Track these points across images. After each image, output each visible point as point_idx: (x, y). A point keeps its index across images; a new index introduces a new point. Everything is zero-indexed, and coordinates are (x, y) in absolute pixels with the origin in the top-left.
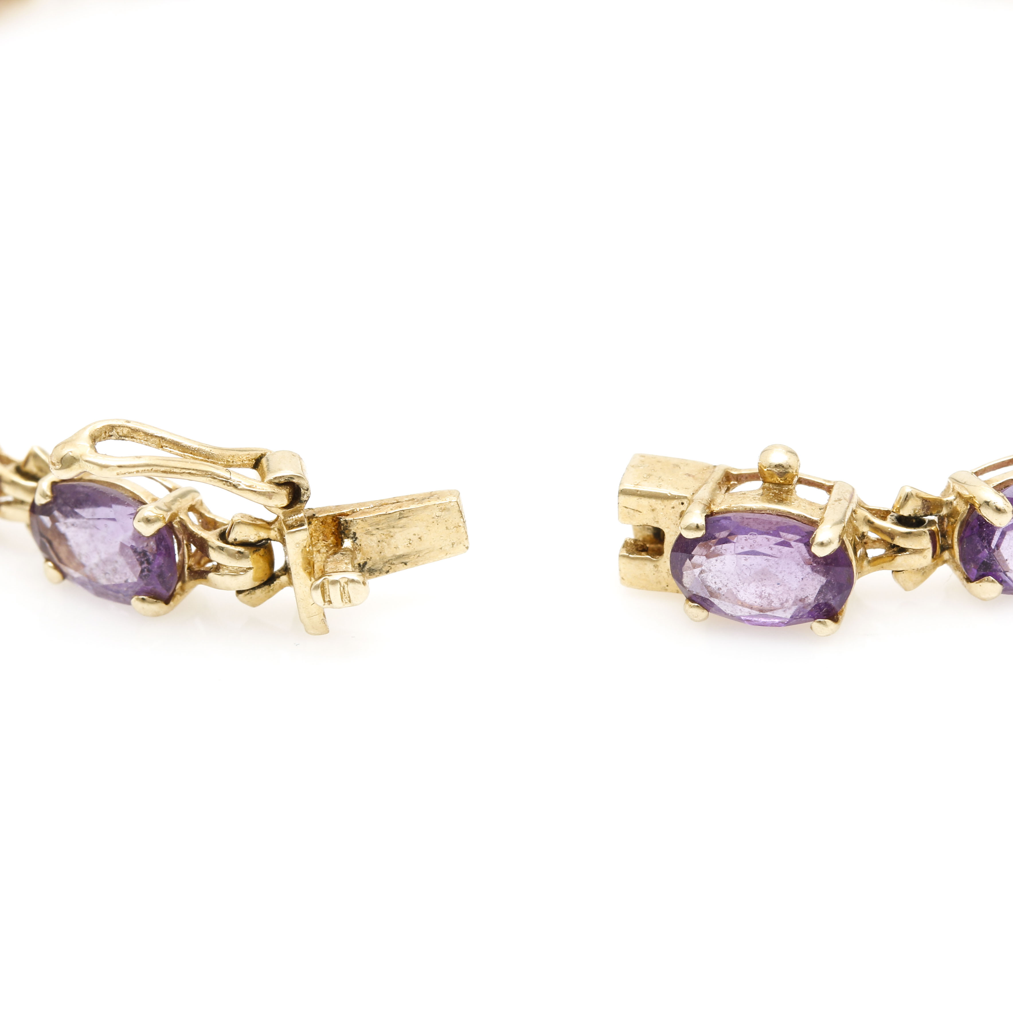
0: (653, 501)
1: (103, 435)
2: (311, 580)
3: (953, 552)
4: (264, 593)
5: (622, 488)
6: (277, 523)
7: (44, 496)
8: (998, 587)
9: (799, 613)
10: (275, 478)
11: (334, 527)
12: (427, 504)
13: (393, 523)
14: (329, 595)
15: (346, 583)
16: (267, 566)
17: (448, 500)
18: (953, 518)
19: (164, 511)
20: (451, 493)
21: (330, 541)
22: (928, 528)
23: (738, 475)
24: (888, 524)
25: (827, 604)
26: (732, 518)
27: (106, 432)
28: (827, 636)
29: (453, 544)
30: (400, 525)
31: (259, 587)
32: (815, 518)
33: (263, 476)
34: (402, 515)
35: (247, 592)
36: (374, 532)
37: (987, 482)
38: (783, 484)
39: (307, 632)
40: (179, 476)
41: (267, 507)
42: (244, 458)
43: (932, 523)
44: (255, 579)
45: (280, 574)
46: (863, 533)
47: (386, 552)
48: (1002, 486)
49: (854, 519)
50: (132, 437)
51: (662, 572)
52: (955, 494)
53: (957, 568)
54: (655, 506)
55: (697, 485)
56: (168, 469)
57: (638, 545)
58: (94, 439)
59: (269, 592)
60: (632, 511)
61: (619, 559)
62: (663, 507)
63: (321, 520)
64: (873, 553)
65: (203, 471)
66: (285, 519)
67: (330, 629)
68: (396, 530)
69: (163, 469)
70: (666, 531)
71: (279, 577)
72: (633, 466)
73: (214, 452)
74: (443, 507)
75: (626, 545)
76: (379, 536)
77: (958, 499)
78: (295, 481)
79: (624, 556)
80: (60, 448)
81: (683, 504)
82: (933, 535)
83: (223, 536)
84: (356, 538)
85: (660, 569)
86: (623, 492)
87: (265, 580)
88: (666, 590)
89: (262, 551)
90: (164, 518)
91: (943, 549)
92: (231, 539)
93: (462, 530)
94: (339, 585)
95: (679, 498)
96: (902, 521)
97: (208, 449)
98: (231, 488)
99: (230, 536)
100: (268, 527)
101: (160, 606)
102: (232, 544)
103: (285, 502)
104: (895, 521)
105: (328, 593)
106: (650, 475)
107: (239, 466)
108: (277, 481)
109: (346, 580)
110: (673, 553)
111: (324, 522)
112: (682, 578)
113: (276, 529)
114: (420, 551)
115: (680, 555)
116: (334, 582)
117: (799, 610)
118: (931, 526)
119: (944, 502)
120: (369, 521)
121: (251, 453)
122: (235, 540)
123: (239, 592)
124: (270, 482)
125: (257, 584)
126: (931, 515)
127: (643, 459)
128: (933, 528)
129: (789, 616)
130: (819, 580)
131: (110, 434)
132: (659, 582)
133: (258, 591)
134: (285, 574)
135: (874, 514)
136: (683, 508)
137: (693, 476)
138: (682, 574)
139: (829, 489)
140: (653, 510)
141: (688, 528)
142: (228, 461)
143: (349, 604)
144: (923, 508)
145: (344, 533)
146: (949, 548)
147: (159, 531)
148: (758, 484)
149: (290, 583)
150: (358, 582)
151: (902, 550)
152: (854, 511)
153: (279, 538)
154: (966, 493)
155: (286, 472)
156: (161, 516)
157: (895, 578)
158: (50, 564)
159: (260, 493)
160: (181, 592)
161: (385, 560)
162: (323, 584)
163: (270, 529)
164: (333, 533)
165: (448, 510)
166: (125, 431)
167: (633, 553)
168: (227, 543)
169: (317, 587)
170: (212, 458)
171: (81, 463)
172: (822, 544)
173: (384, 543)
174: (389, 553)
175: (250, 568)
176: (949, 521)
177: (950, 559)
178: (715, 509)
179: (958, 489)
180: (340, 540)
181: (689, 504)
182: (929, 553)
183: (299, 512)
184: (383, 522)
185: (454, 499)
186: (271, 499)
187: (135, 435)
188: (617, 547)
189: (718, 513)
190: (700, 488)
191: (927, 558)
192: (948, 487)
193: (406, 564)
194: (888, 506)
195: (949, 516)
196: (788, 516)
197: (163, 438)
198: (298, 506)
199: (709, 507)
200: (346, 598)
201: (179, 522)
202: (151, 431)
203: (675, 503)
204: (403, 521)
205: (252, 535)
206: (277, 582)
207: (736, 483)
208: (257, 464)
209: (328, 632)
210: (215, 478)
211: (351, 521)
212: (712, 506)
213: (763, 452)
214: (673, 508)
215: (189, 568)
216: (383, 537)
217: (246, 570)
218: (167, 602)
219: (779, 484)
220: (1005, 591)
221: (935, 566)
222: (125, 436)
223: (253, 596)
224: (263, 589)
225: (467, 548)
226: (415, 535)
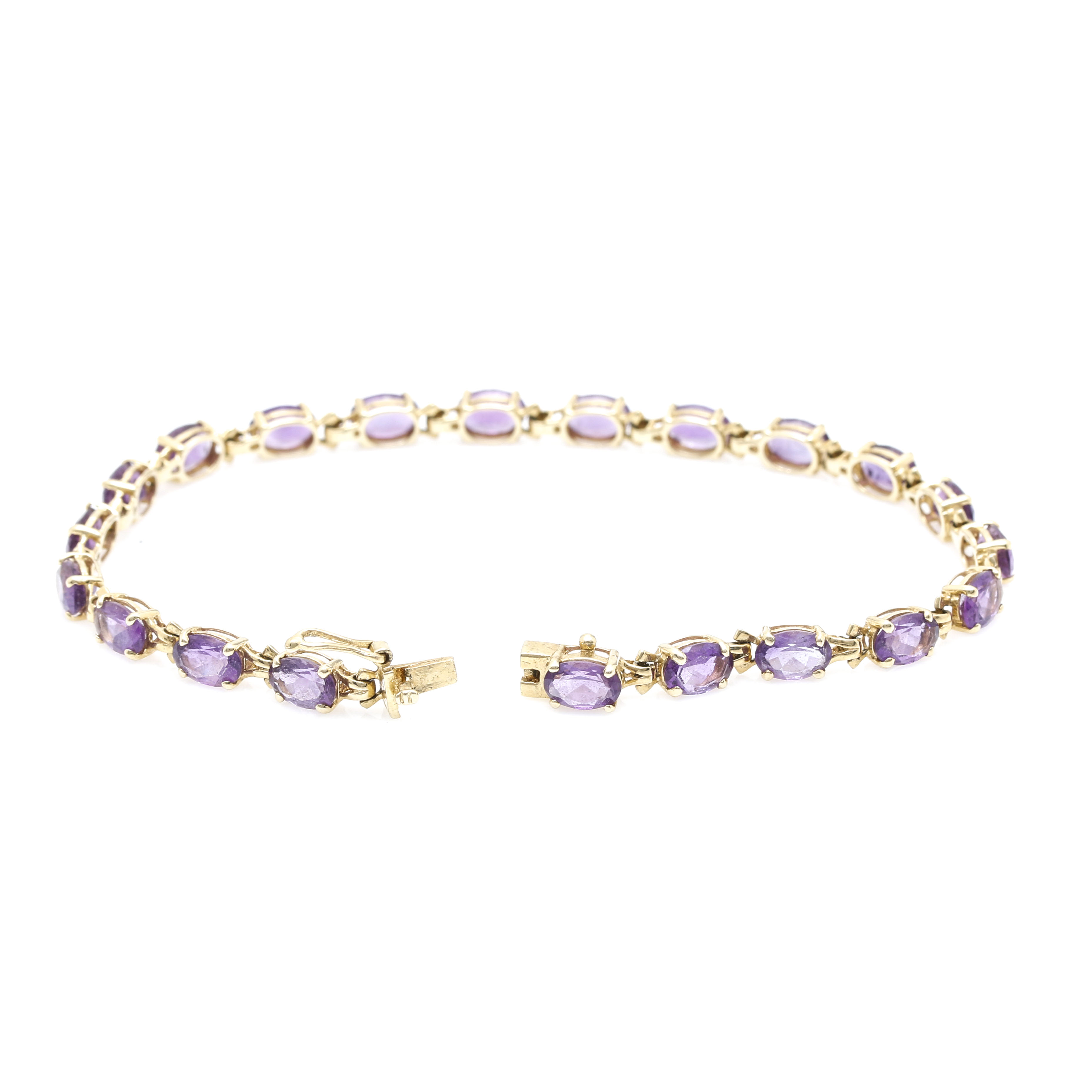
0: (535, 659)
1: (307, 634)
2: (394, 695)
3: (661, 677)
4: (372, 702)
5: (522, 654)
6: (378, 671)
7: (277, 664)
8: (681, 691)
9: (598, 703)
10: (379, 651)
11: (401, 673)
12: (441, 662)
13: (426, 671)
14: (403, 700)
15: (410, 694)
16: (374, 691)
17: (449, 660)
18: (661, 663)
19: (330, 667)
20: (450, 657)
21: (399, 679)
22: (651, 667)
23: (569, 648)
24: (634, 666)
25: (610, 699)
26: (569, 664)
27: (307, 633)
28: (611, 712)
29: (451, 679)
30: (430, 671)
31: (370, 699)
32: (604, 663)
33: (373, 651)
34: (430, 667)
35: (365, 702)
36: (419, 674)
37: (675, 647)
38: (590, 650)
39: (391, 717)
40: (340, 650)
41: (375, 663)
42: (365, 644)
43: (652, 665)
44: (369, 696)
45: (378, 694)
46: (624, 670)
47: (424, 683)
48: (681, 649)
49: (620, 664)
50: (319, 635)
51: (539, 689)
52: (662, 653)
53: (663, 684)
54: (536, 661)
55: (553, 652)
56: (335, 647)
57: (528, 679)
58: (304, 636)
59: (374, 701)
60: (526, 663)
61: (521, 685)
62: (540, 661)
63: (396, 670)
64: (627, 679)
65: (349, 649)
66: (382, 668)
67: (401, 716)
68: (428, 673)
69: (333, 647)
70: (540, 671)
71: (378, 695)
72: (525, 645)
73: (353, 641)
74: (447, 663)
75: (523, 679)
76: (420, 676)
77: (663, 655)
78: (387, 652)
79: (522, 683)
80: (289, 640)
81: (548, 659)
82: (653, 670)
83: (355, 678)
84: (411, 677)
85: (538, 688)
86: (522, 656)
87: (373, 696)
88: (541, 697)
89: (372, 683)
90: (330, 671)
91: (657, 677)
92: (359, 679)
93: (455, 673)
94: (407, 695)
95: (547, 657)
96: (640, 664)
97: (350, 640)
98: (361, 655)
99: (358, 677)
100: (374, 673)
101: (328, 709)
102: (359, 681)
103: (383, 662)
104: (637, 664)
105: (402, 699)
106: (533, 648)
107: (362, 647)
108: (380, 652)
109: (410, 693)
110: (545, 679)
111: (397, 671)
112: (549, 690)
113: (378, 674)
114: (437, 683)
115: (548, 680)
116: (406, 694)
117: (598, 702)
118: (652, 666)
119: (657, 656)
120: (417, 670)
121: (368, 642)
122: (361, 679)
123: (361, 702)
124: (377, 653)
125: (369, 698)
126: (652, 661)
127: (529, 642)
128: (653, 667)
129: (594, 705)
130: (607, 689)
131: (310, 634)
132: (538, 694)
133: (369, 701)
134: (381, 694)
135: (628, 662)
136: (548, 661)
137: (551, 648)
138: (549, 688)
139: (608, 652)
140: (535, 662)
141: (551, 668)
142: (358, 645)
143: (411, 703)
144: (648, 659)
145: (406, 675)
146: (660, 676)
147: (328, 676)
148: (579, 651)
149: (384, 697)
150: (415, 693)
151: (640, 676)
152: (620, 661)
153: (379, 678)
154: (666, 652)
155: (383, 649)
156: (329, 670)
157: (637, 689)
158: (278, 693)
159: (373, 657)
160: (336, 703)
161: (423, 686)
162: (400, 694)
163: (375, 674)
164: (401, 676)
165: (449, 664)
166: (316, 633)
167: (526, 682)
168: (357, 680)
169: (397, 697)
170: (352, 643)
171: (299, 646)
172: (608, 673)
173: (423, 679)
174: (425, 683)
175: (367, 691)
176: (659, 664)
177: (659, 680)
178: (562, 660)
179: (663, 650)
180: (404, 678)
181: (551, 659)
182: (651, 677)
183: (388, 666)
184: (422, 670)
185: (452, 660)
186: (378, 659)
187: (319, 634)
188: (520, 680)
189: (563, 662)
190: (555, 652)
191: (650, 680)
192: (658, 650)
193: (431, 688)
194: (633, 658)
195: (659, 662)
196: (593, 662)
197: (331, 635)
198: (388, 663)
199: (560, 660)
200: (410, 700)
201: (336, 672)
202: (326, 633)
203: (544, 659)
204: (431, 669)
205: (367, 677)
206: (377, 697)
207: (569, 651)
208: (369, 647)
209: (400, 717)
210: (354, 651)
211: (409, 670)
212: (561, 659)
213: (581, 637)
214: (544, 661)
215: (339, 692)
216: (423, 676)
217: (365, 692)
218: (331, 707)
219: (588, 650)
220: (683, 693)
221: (653, 684)
222: (316, 635)
223: (367, 703)
224: (371, 700)
225: (457, 681)
226: (435, 675)
